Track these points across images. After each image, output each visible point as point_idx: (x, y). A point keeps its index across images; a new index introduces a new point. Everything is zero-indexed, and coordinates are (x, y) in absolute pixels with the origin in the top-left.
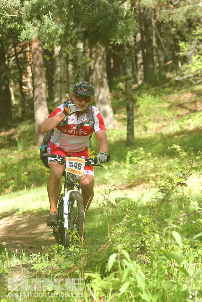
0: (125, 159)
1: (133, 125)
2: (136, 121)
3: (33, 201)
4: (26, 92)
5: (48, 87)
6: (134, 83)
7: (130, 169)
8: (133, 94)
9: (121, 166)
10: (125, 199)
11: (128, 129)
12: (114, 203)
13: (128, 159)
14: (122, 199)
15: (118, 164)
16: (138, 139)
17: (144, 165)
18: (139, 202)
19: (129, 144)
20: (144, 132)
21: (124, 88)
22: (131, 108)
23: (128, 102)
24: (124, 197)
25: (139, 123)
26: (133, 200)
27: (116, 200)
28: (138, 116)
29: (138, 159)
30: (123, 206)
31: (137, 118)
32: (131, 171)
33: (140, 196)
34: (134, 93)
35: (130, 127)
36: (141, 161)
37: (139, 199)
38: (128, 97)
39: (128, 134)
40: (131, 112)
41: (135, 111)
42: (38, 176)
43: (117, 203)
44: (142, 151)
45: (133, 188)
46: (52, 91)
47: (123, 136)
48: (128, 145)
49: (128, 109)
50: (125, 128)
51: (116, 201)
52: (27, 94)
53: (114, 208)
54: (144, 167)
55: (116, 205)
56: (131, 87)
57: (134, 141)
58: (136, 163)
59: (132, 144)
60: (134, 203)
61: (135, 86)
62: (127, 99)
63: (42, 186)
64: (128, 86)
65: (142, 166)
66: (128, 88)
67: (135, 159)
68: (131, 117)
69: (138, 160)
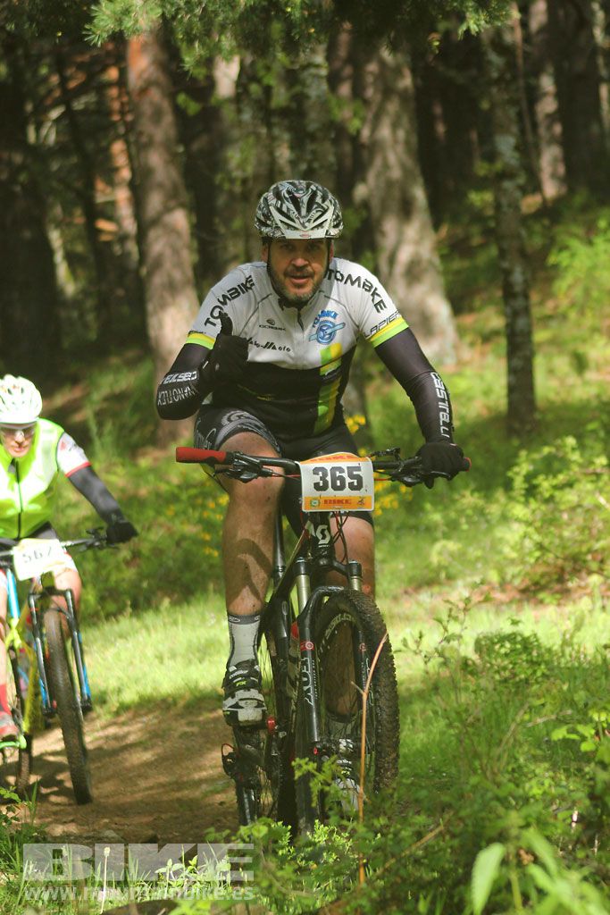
0: (508, 486)
1: (528, 353)
2: (540, 336)
3: (157, 661)
4: (108, 244)
5: (194, 220)
6: (525, 191)
7: (529, 524)
8: (524, 233)
9: (494, 510)
10: (511, 638)
11: (512, 371)
12: (474, 657)
13: (519, 483)
14: (503, 639)
15: (481, 502)
16: (551, 406)
17: (579, 506)
18: (568, 650)
19: (517, 425)
20: (573, 379)
21: (490, 212)
22: (518, 289)
23: (505, 265)
24: (508, 629)
25: (555, 342)
26: (546, 642)
27: (478, 642)
28: (550, 317)
29: (555, 482)
30: (505, 669)
31: (546, 327)
32: (531, 530)
33: (570, 625)
34: (529, 229)
35: (517, 363)
36: (567, 490)
37: (568, 636)
38: (505, 245)
39: (511, 389)
40: (519, 303)
41: (535, 297)
42: (171, 563)
43: (481, 657)
44: (573, 449)
45: (542, 595)
46: (215, 233)
47: (493, 397)
48: (511, 432)
49: (509, 294)
50: (502, 366)
51: (479, 647)
52: (117, 249)
53: (472, 673)
54: (579, 510)
55: (478, 662)
56: (517, 208)
57: (538, 416)
58: (550, 500)
59: (528, 427)
60: (549, 650)
61: (530, 203)
62: (503, 254)
63: (189, 603)
64: (504, 201)
65: (573, 509)
66: (505, 209)
67: (545, 484)
68: (521, 323)
69: (555, 487)
